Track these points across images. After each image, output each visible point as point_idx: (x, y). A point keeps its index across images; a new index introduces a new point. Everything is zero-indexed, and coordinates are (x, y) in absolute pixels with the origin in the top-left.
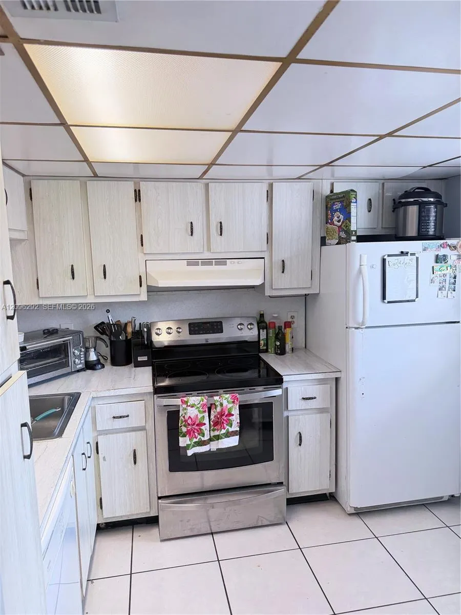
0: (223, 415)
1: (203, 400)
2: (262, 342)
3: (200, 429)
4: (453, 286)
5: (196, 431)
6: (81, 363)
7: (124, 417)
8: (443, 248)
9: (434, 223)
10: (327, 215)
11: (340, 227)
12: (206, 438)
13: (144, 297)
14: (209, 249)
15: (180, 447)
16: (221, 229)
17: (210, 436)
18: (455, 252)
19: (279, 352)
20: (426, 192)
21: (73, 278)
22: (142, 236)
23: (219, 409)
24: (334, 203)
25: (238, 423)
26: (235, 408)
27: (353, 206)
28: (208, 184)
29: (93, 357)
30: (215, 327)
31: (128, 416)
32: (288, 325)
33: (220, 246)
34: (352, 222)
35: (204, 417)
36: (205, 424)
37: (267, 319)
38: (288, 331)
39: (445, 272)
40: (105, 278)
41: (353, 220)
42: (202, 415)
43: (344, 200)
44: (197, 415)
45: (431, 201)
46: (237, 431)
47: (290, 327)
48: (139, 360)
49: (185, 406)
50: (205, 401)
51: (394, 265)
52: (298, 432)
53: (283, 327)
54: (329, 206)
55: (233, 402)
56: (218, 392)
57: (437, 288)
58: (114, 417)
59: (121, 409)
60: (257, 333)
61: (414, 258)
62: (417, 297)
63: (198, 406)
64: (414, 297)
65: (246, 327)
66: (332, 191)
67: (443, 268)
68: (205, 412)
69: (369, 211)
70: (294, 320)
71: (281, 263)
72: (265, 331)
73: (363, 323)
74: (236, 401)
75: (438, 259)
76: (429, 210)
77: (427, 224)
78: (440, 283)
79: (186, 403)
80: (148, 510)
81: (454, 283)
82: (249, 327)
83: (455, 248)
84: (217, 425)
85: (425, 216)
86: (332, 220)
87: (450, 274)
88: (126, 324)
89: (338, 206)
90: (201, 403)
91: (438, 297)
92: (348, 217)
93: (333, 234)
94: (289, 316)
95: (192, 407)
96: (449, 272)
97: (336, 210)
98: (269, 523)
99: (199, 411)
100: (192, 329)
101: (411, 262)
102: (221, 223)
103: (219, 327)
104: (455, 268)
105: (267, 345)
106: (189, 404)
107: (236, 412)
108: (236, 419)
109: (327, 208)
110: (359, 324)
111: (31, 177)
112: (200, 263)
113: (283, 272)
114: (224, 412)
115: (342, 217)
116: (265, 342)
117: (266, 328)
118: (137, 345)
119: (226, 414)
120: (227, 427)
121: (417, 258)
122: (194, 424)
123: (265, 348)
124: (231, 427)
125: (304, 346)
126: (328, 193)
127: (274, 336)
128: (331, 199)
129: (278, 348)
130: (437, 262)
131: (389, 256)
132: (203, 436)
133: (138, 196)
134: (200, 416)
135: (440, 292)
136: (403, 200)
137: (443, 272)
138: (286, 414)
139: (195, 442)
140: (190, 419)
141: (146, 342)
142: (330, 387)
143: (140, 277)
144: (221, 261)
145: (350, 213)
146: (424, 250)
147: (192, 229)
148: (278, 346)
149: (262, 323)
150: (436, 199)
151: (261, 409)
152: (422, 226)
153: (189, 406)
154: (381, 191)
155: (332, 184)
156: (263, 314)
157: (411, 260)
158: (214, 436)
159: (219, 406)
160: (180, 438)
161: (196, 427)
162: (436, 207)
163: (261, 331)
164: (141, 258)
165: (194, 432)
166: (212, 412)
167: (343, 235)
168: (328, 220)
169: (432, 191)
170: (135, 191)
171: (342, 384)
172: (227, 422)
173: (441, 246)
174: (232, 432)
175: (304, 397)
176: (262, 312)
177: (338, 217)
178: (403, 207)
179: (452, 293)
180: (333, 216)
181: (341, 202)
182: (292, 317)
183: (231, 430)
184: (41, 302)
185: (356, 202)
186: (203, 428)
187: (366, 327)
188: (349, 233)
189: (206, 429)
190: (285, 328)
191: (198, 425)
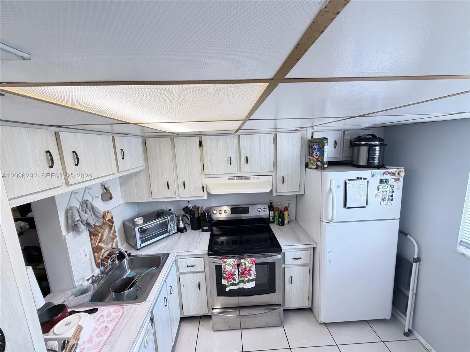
0: (246, 270)
1: (234, 262)
2: (271, 218)
3: (233, 277)
4: (391, 198)
5: (231, 278)
6: (175, 230)
7: (192, 266)
8: (386, 174)
9: (378, 157)
10: (309, 151)
11: (317, 159)
12: (237, 282)
13: (205, 197)
14: (240, 171)
15: (223, 284)
16: (247, 160)
17: (239, 280)
18: (394, 177)
19: (280, 224)
20: (374, 138)
21: (169, 188)
22: (203, 165)
23: (244, 267)
24: (313, 145)
25: (255, 275)
26: (253, 267)
27: (326, 147)
28: (240, 136)
29: (182, 225)
30: (245, 210)
31: (195, 266)
32: (286, 209)
33: (246, 169)
34: (325, 157)
35: (235, 271)
36: (236, 275)
37: (274, 205)
38: (286, 213)
39: (386, 189)
40: (185, 188)
41: (326, 155)
42: (234, 270)
43: (320, 144)
44: (231, 270)
45: (377, 144)
46: (254, 279)
47: (287, 210)
48: (204, 228)
49: (224, 264)
50: (236, 262)
51: (352, 185)
52: (290, 276)
53: (283, 211)
54: (311, 146)
55: (252, 263)
56: (244, 256)
57: (381, 199)
58: (188, 266)
59: (191, 262)
60: (268, 213)
61: (366, 181)
62: (367, 204)
63: (232, 265)
64: (365, 205)
65: (262, 210)
66: (312, 137)
67: (385, 187)
68: (236, 268)
69: (335, 148)
70: (289, 205)
71: (282, 178)
72: (273, 212)
73: (332, 220)
74: (253, 263)
75: (382, 182)
76: (375, 150)
77: (374, 158)
78: (382, 196)
79: (225, 262)
80: (207, 313)
81: (392, 196)
82: (264, 209)
83: (394, 174)
84: (243, 274)
85: (373, 154)
86: (312, 154)
87: (390, 190)
88: (198, 208)
89: (316, 146)
90: (234, 263)
91: (380, 204)
92: (322, 154)
93: (313, 162)
94: (287, 203)
95: (229, 265)
96: (389, 189)
97: (315, 149)
98: (272, 326)
99: (232, 268)
100: (233, 211)
101: (363, 184)
102: (247, 157)
103: (247, 210)
104: (393, 187)
105: (274, 219)
106: (227, 264)
107: (253, 268)
108: (253, 272)
109: (309, 147)
110: (329, 220)
111: (146, 137)
112: (235, 178)
113: (283, 183)
114: (247, 269)
115: (318, 153)
116: (273, 218)
117: (274, 210)
118: (203, 220)
119: (248, 270)
120: (249, 277)
121: (368, 182)
122: (229, 275)
123: (273, 221)
124: (251, 277)
125: (295, 219)
126: (310, 138)
127: (278, 215)
128: (312, 142)
129: (280, 222)
130: (381, 183)
131: (349, 180)
132: (235, 281)
133: (201, 144)
134: (233, 270)
135: (382, 201)
136: (357, 143)
137: (385, 189)
138: (283, 266)
139: (230, 284)
140: (227, 272)
141: (207, 220)
142: (309, 253)
143: (203, 187)
144: (247, 178)
145: (324, 152)
146: (373, 176)
147: (230, 161)
148: (280, 221)
149: (271, 207)
150: (380, 143)
151: (268, 265)
152: (370, 159)
153: (227, 265)
154: (342, 136)
155: (313, 133)
156: (272, 203)
157: (364, 183)
158: (241, 280)
159: (244, 265)
160: (222, 280)
161: (231, 276)
162: (380, 148)
163: (271, 212)
164: (204, 177)
165: (230, 278)
166: (240, 268)
167: (319, 164)
168: (310, 154)
169: (378, 137)
170: (200, 141)
171: (317, 251)
172: (248, 274)
173: (384, 173)
174: (251, 279)
175: (294, 258)
176: (271, 202)
177: (316, 153)
178: (357, 147)
179: (390, 202)
180: (313, 152)
181: (318, 144)
182: (289, 204)
183: (250, 278)
184: (153, 200)
185: (328, 145)
186: (235, 276)
187: (334, 222)
188: (322, 163)
189: (236, 278)
190: (284, 211)
191: (232, 275)
